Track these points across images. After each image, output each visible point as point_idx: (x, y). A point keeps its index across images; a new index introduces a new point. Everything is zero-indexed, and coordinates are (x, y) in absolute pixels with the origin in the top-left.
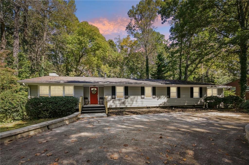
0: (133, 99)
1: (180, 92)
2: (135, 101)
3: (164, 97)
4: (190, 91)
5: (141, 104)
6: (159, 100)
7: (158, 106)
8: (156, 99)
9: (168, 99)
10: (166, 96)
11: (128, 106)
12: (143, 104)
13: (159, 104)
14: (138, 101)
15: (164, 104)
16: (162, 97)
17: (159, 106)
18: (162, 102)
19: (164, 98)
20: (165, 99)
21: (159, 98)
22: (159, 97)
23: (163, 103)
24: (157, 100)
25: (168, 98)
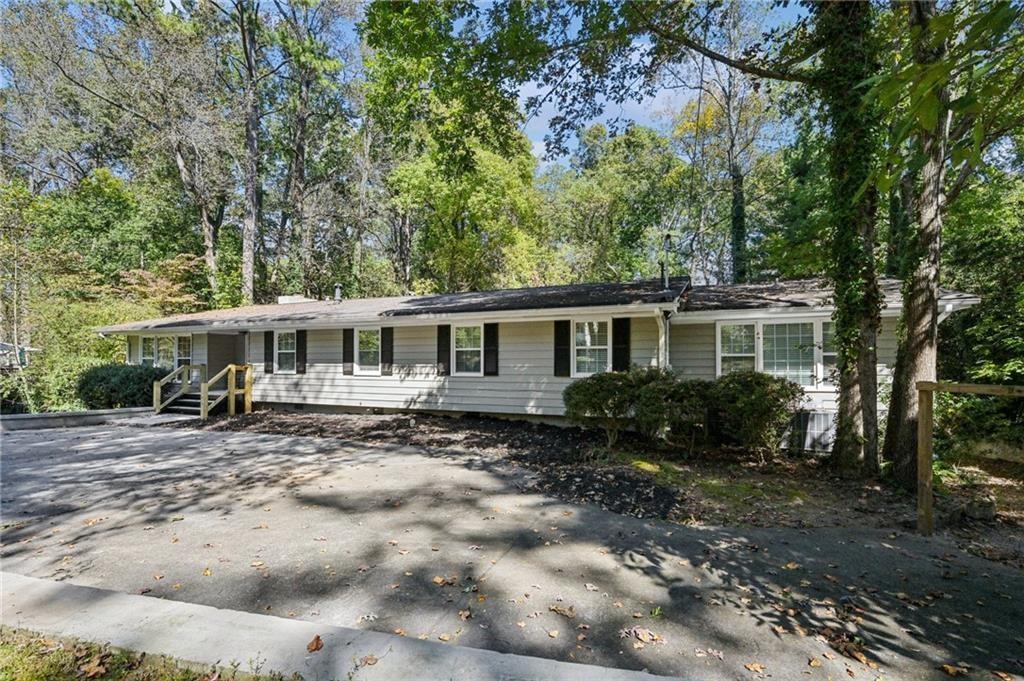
0: (322, 376)
1: (497, 347)
2: (327, 383)
3: (427, 370)
4: (551, 339)
5: (345, 396)
6: (405, 384)
7: (402, 406)
8: (395, 376)
9: (442, 378)
10: (433, 367)
11: (310, 401)
12: (354, 396)
13: (403, 398)
14: (336, 382)
15: (426, 402)
16: (418, 370)
17: (405, 407)
18: (416, 392)
19: (428, 374)
20: (431, 377)
21: (408, 374)
22: (408, 366)
23: (423, 398)
24: (398, 384)
25: (442, 374)
